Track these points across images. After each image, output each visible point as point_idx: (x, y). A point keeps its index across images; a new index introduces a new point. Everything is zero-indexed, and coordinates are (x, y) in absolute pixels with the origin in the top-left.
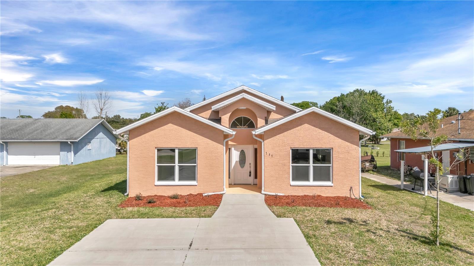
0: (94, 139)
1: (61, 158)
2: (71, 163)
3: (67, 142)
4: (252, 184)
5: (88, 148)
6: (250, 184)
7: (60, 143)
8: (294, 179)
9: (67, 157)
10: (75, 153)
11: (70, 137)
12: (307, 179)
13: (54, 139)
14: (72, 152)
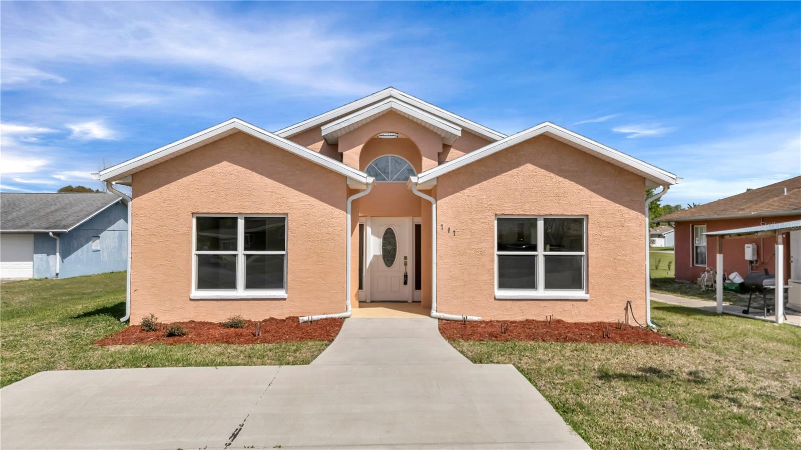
0: (106, 231)
1: (35, 267)
2: (54, 274)
3: (47, 234)
4: (410, 301)
5: (94, 248)
6: (406, 302)
7: (33, 235)
8: (502, 286)
9: (48, 262)
10: (64, 256)
11: (54, 224)
12: (532, 285)
13: (21, 227)
14: (58, 254)
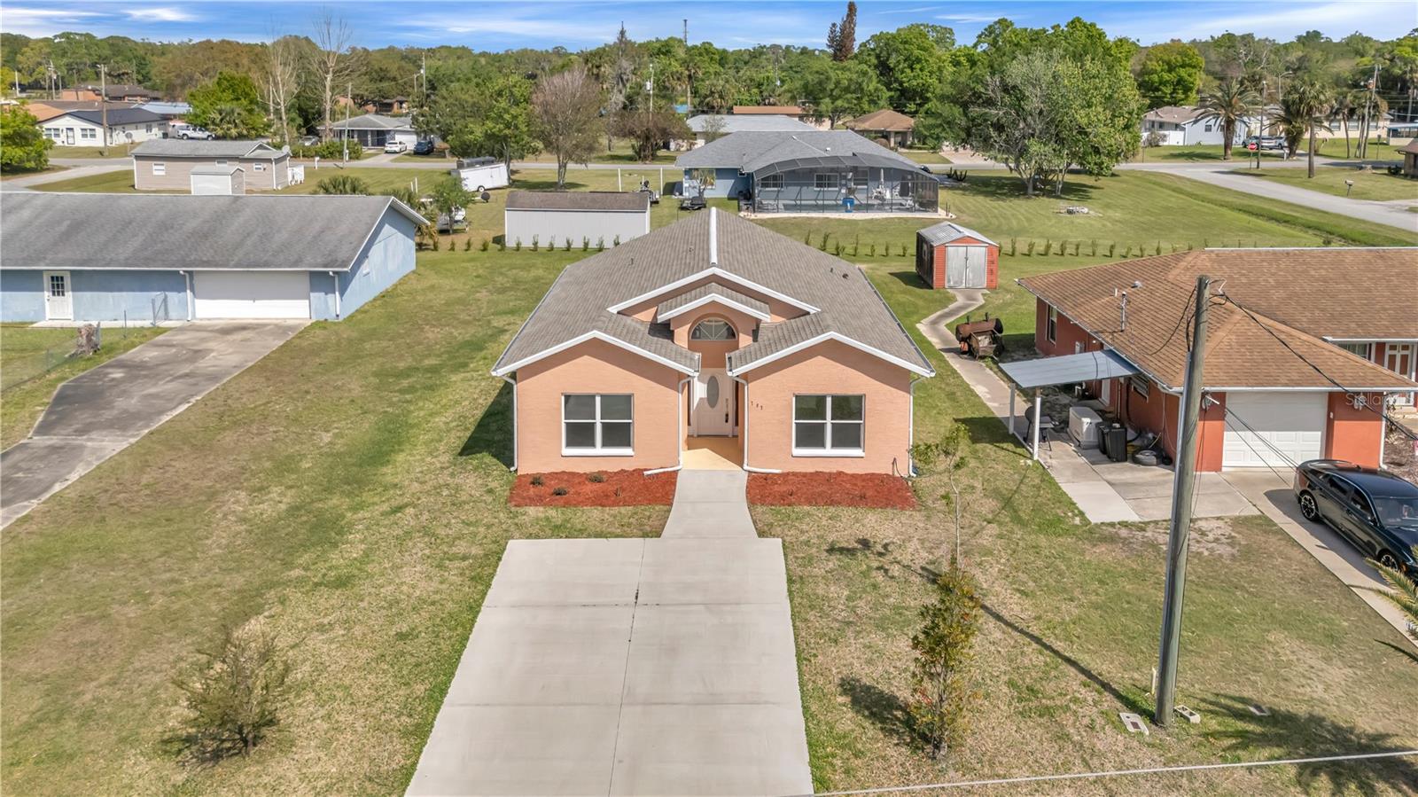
0: (374, 247)
1: (313, 307)
2: (334, 315)
3: (328, 273)
4: (731, 436)
5: (365, 272)
6: (727, 436)
7: (308, 274)
8: (798, 445)
9: (326, 302)
10: (342, 295)
11: (330, 258)
12: (822, 445)
14: (337, 293)
